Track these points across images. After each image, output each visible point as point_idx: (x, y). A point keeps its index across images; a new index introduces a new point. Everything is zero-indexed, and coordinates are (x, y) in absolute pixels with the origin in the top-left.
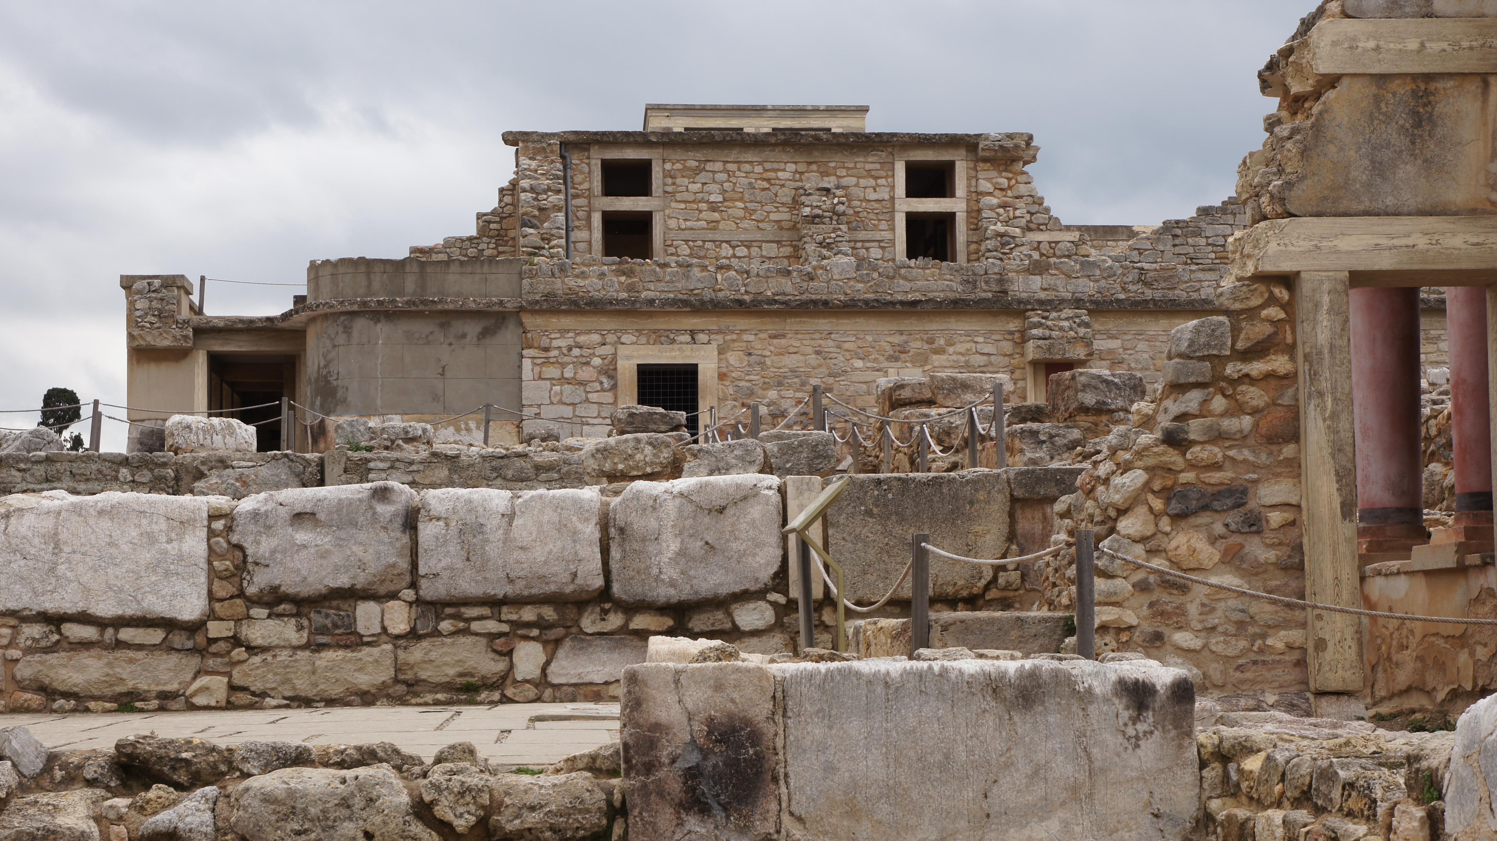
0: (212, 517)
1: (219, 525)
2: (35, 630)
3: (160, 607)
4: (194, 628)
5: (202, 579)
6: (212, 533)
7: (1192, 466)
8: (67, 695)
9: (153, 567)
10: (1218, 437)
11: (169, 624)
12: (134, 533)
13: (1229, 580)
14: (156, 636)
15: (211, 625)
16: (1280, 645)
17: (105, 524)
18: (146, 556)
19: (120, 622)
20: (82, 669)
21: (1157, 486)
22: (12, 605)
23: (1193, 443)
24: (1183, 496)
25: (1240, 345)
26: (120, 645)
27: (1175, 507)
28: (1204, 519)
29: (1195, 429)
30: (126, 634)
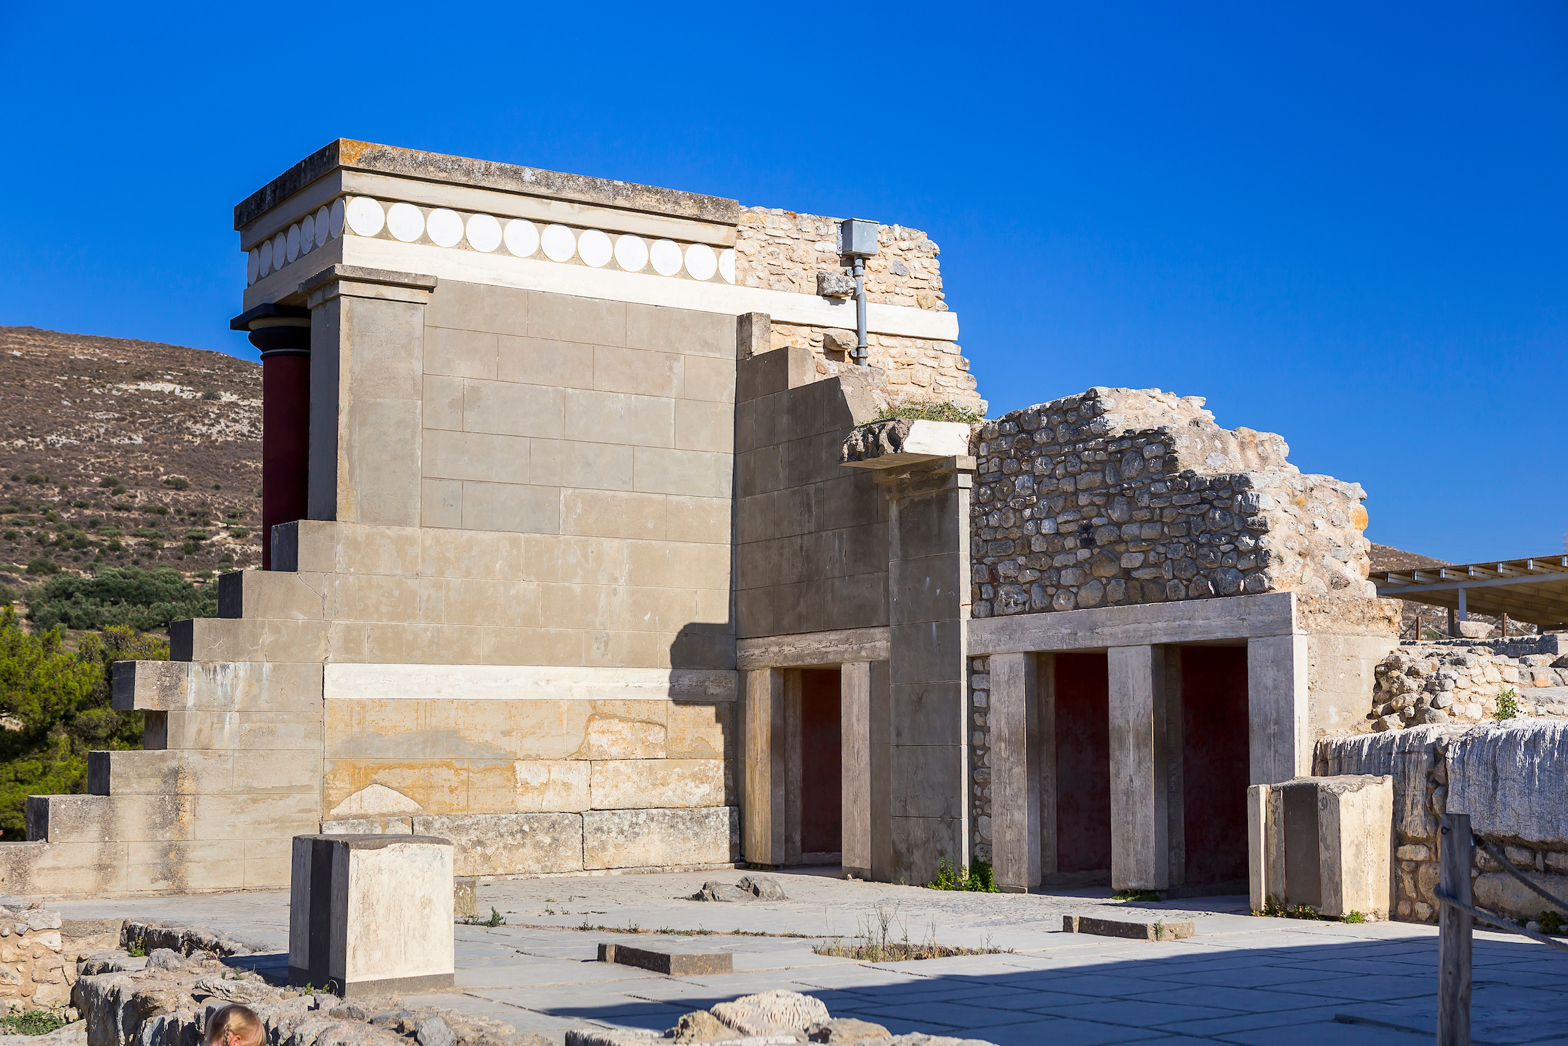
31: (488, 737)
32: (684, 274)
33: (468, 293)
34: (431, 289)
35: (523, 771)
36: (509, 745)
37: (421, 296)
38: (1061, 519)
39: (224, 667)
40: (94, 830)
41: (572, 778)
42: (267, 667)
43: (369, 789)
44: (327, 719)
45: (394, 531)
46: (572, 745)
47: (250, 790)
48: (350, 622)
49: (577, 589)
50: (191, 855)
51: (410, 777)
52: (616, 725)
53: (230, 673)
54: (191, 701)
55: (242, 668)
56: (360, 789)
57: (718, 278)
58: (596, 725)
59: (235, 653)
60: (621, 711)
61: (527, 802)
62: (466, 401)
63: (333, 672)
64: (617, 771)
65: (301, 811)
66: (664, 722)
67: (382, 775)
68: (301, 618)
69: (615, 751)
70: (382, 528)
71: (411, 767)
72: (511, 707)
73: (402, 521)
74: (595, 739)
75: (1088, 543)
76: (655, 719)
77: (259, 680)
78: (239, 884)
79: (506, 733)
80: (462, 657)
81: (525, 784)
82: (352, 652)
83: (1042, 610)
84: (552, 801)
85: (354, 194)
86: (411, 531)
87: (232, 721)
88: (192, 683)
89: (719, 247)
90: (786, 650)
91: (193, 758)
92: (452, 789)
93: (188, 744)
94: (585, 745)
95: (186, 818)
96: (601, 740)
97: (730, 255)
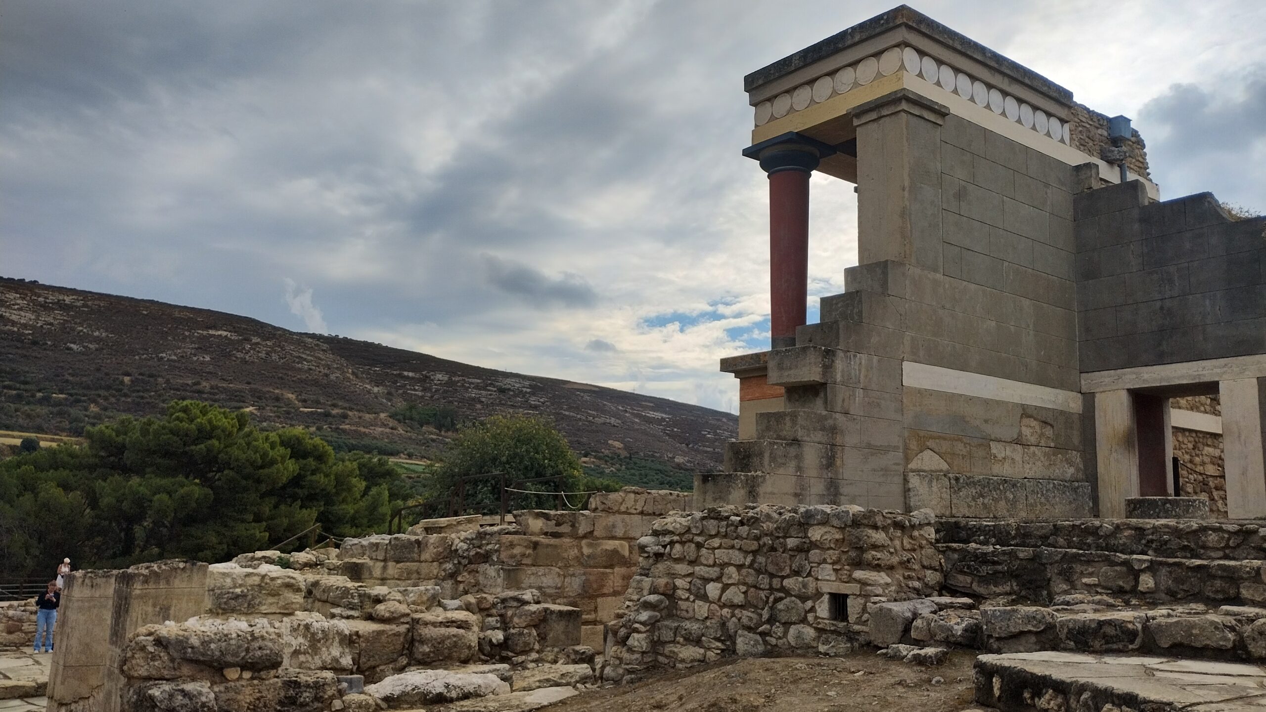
31: (978, 422)
32: (1049, 134)
34: (944, 116)
35: (995, 448)
36: (989, 429)
37: (940, 121)
39: (855, 356)
41: (1015, 455)
42: (875, 359)
43: (925, 452)
44: (905, 400)
45: (931, 275)
46: (1015, 434)
47: (869, 446)
48: (913, 334)
49: (1013, 329)
50: (842, 488)
51: (945, 446)
52: (1034, 423)
53: (857, 359)
54: (839, 378)
55: (863, 358)
56: (921, 452)
57: (1062, 140)
58: (1026, 421)
59: (859, 348)
60: (1034, 413)
61: (997, 469)
62: (960, 195)
63: (907, 367)
64: (1034, 453)
65: (894, 464)
66: (1052, 422)
67: (930, 444)
68: (891, 328)
69: (1033, 440)
70: (926, 272)
71: (945, 439)
72: (987, 403)
73: (935, 270)
76: (1049, 421)
77: (872, 368)
79: (986, 421)
80: (964, 366)
81: (995, 457)
82: (916, 355)
84: (1007, 470)
85: (907, 45)
86: (939, 276)
87: (859, 393)
88: (839, 365)
89: (1063, 121)
90: (1146, 376)
91: (840, 419)
92: (964, 457)
93: (838, 409)
94: (1020, 434)
95: (838, 462)
96: (1026, 431)
97: (1067, 126)
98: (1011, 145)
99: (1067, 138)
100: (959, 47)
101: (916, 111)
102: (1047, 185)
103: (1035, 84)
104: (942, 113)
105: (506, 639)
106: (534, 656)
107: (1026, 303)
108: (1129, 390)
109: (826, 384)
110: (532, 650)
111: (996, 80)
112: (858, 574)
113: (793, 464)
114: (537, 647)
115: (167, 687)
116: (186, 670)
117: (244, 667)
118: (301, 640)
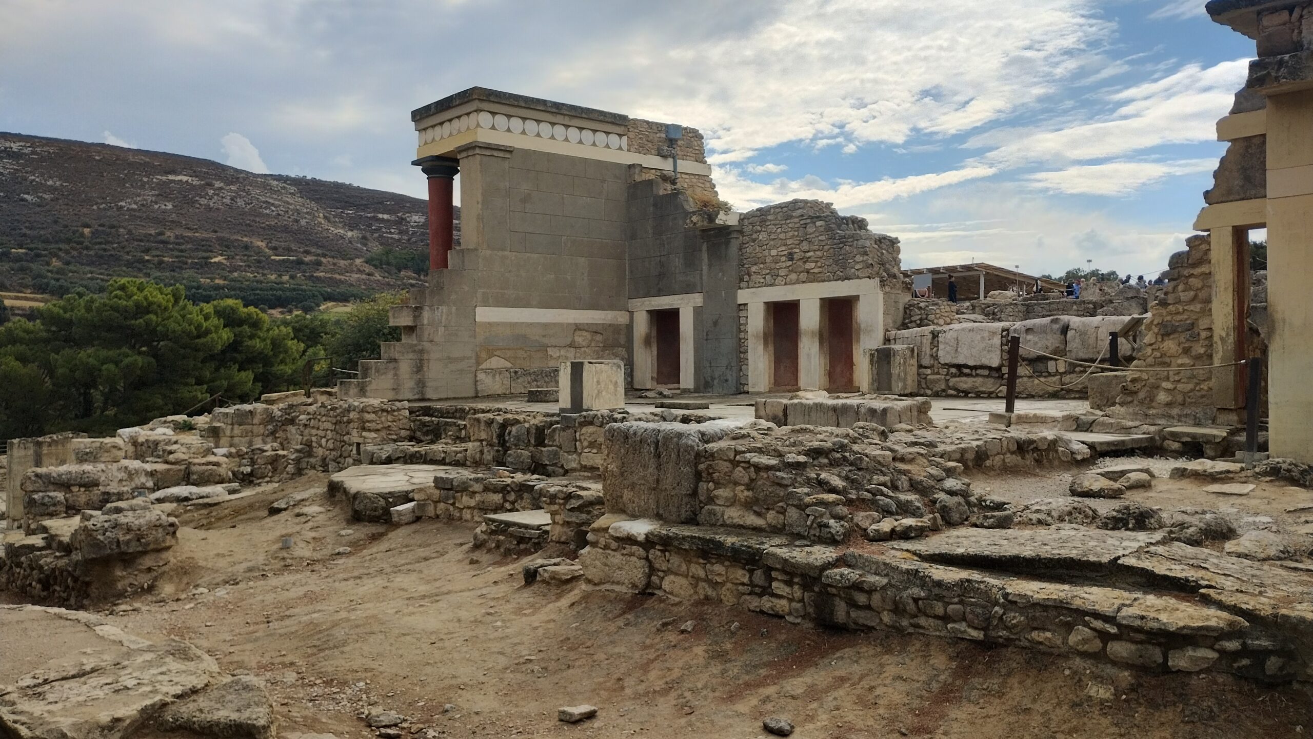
0: (1003, 331)
1: (1004, 333)
2: (953, 370)
3: (985, 362)
4: (998, 369)
5: (999, 352)
6: (1002, 337)
7: (1170, 314)
8: (963, 392)
9: (984, 349)
10: (1178, 302)
11: (990, 368)
12: (979, 337)
13: (1186, 360)
14: (986, 372)
15: (1003, 369)
16: (1206, 388)
17: (971, 334)
18: (983, 345)
19: (975, 368)
20: (966, 383)
21: (1155, 323)
22: (947, 362)
23: (1170, 304)
24: (1166, 326)
25: (1190, 262)
26: (977, 375)
27: (1162, 332)
28: (1176, 335)
29: (1171, 299)
30: (979, 371)
31: (537, 338)
32: (607, 146)
33: (527, 153)
34: (511, 152)
35: (550, 351)
36: (546, 341)
37: (508, 156)
38: (780, 249)
39: (437, 308)
40: (390, 375)
41: (568, 355)
42: (454, 309)
43: (493, 358)
44: (477, 330)
45: (500, 253)
46: (568, 341)
47: (449, 358)
48: (485, 290)
49: (569, 278)
50: (429, 384)
51: (509, 353)
52: (585, 333)
53: (440, 310)
54: (425, 322)
55: (444, 309)
56: (490, 358)
57: (620, 148)
58: (578, 333)
59: (441, 303)
60: (586, 327)
61: (552, 364)
62: (526, 199)
63: (479, 310)
64: (585, 352)
65: (468, 367)
66: (602, 332)
67: (497, 353)
68: (466, 288)
69: (584, 344)
70: (495, 252)
71: (509, 349)
72: (546, 326)
73: (503, 250)
74: (577, 339)
75: (792, 259)
76: (599, 331)
77: (451, 314)
78: (446, 396)
79: (544, 336)
80: (527, 305)
81: (551, 356)
82: (486, 304)
83: (771, 285)
85: (481, 111)
86: (507, 253)
87: (441, 330)
88: (426, 314)
89: (620, 135)
90: (653, 303)
91: (426, 345)
92: (524, 359)
93: (425, 339)
94: (573, 341)
95: (425, 369)
96: (579, 339)
97: (625, 138)
98: (572, 160)
99: (625, 147)
100: (523, 105)
101: (488, 153)
102: (603, 181)
103: (595, 116)
104: (509, 150)
105: (252, 471)
106: (267, 479)
107: (582, 261)
108: (647, 311)
109: (416, 326)
110: (267, 476)
111: (559, 119)
112: (364, 434)
113: (392, 372)
114: (270, 474)
115: (41, 494)
116: (51, 487)
117: (80, 486)
118: (123, 474)
